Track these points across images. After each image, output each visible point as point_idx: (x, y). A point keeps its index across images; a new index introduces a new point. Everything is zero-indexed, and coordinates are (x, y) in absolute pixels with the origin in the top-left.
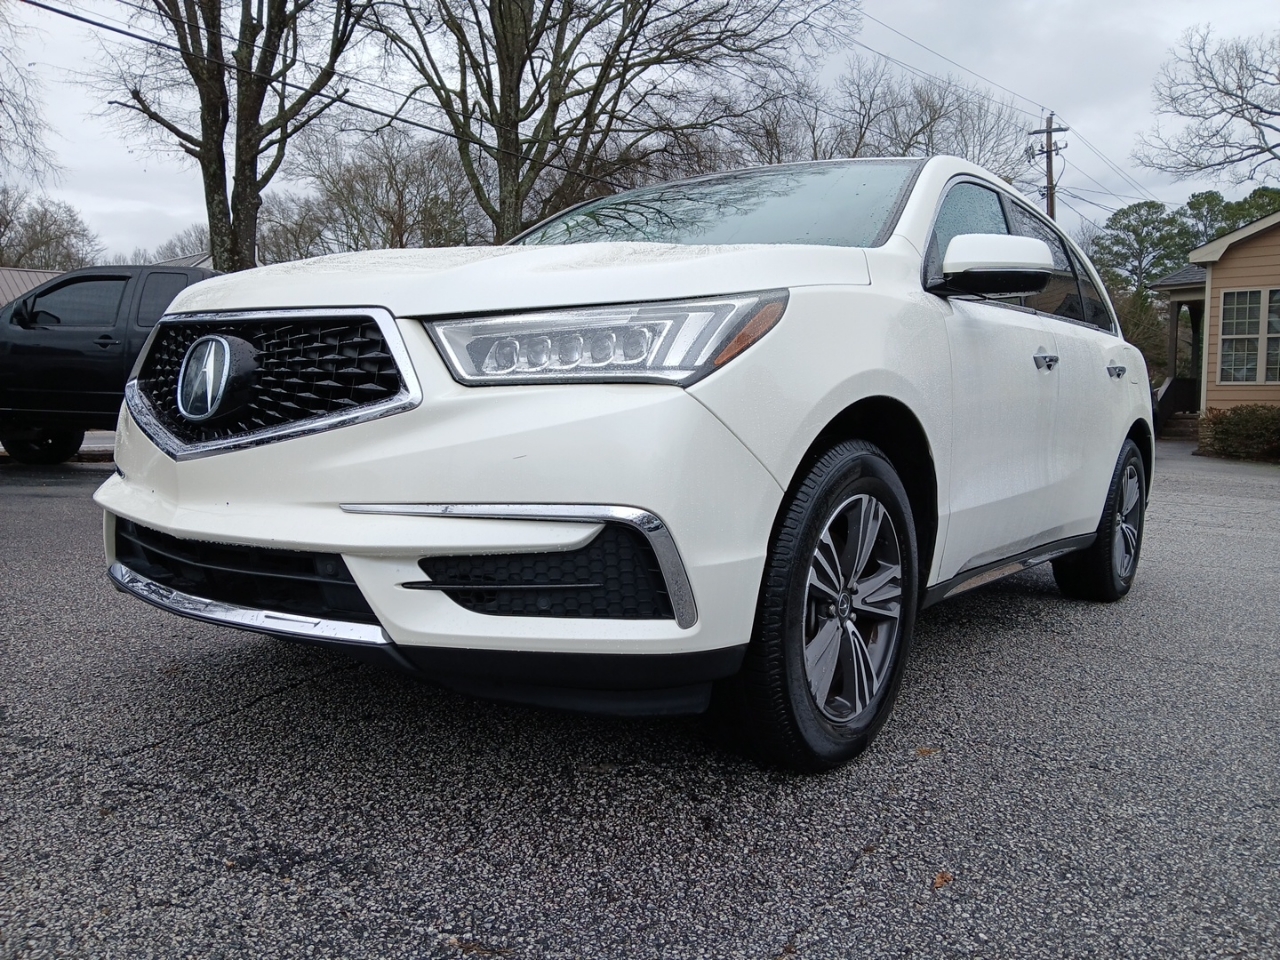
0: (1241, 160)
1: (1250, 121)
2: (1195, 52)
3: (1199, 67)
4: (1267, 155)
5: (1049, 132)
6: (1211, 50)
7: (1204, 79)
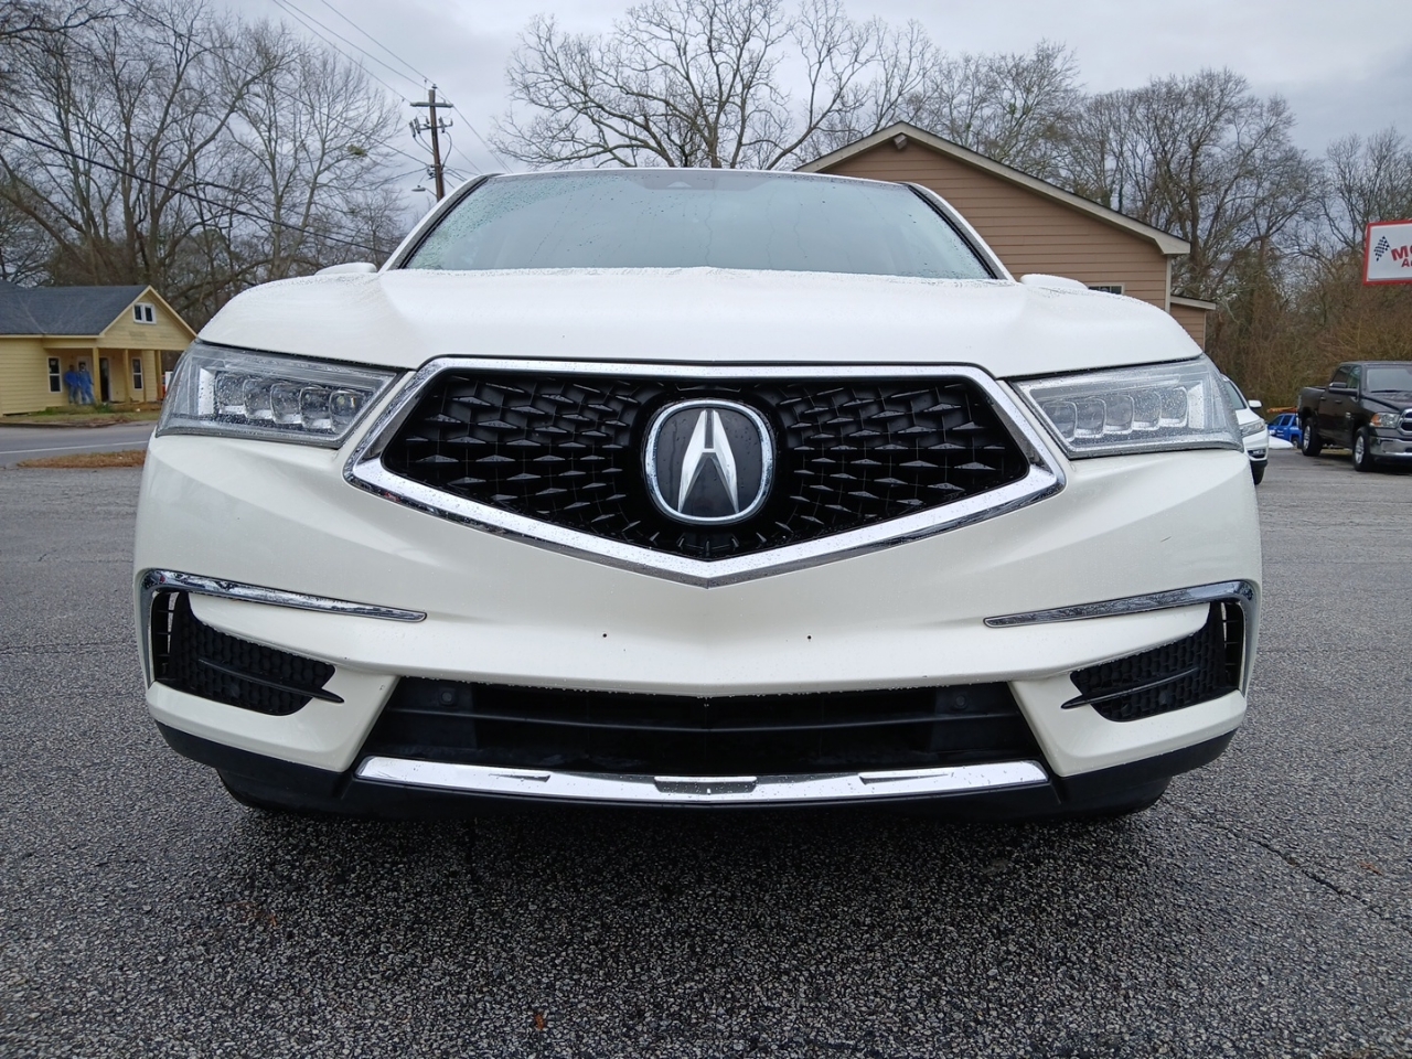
0: (586, 157)
1: (591, 117)
2: (543, 41)
3: (546, 57)
4: (609, 155)
5: (433, 106)
6: (557, 41)
7: (550, 69)
